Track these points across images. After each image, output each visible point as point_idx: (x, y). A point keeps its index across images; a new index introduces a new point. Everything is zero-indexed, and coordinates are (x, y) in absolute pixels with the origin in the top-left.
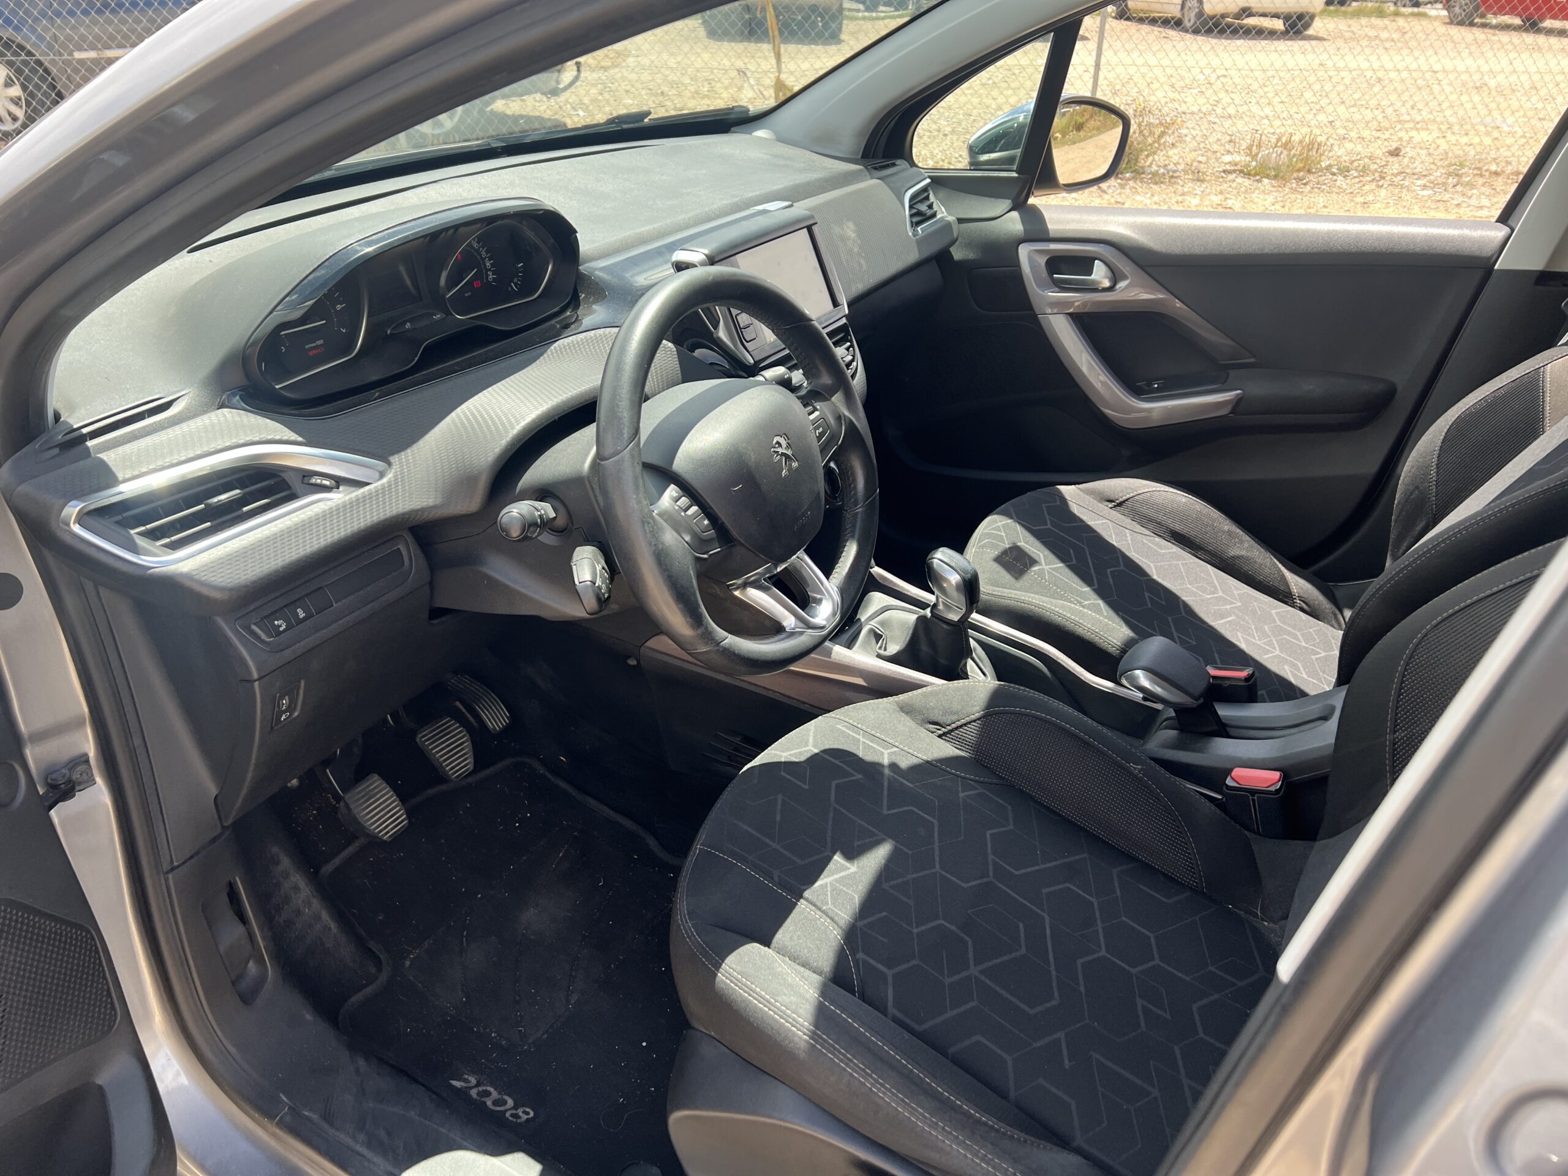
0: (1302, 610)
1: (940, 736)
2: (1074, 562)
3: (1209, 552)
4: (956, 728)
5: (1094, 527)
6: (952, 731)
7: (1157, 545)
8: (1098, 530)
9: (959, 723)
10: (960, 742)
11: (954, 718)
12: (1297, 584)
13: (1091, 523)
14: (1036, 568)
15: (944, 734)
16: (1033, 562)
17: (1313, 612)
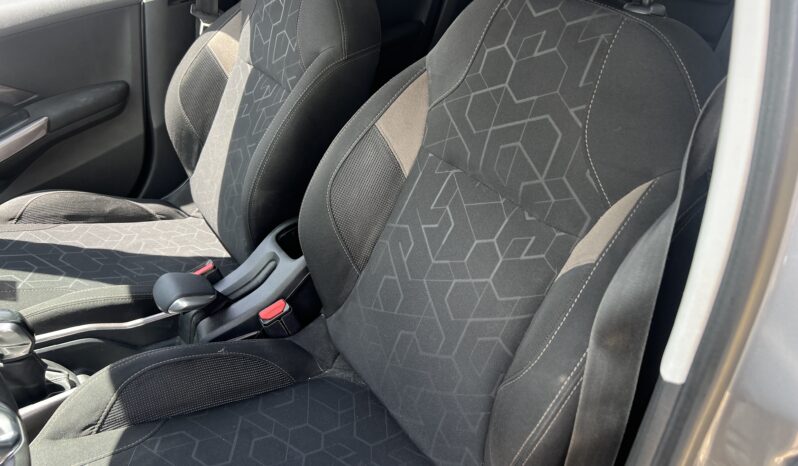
0: (162, 219)
1: (98, 432)
2: (36, 268)
3: (94, 217)
4: (105, 418)
5: (23, 240)
6: (104, 421)
7: (66, 229)
8: (27, 240)
9: (104, 413)
10: (115, 424)
11: (98, 414)
12: (151, 207)
13: (17, 239)
14: (19, 286)
15: (100, 428)
16: (14, 283)
17: (168, 217)
